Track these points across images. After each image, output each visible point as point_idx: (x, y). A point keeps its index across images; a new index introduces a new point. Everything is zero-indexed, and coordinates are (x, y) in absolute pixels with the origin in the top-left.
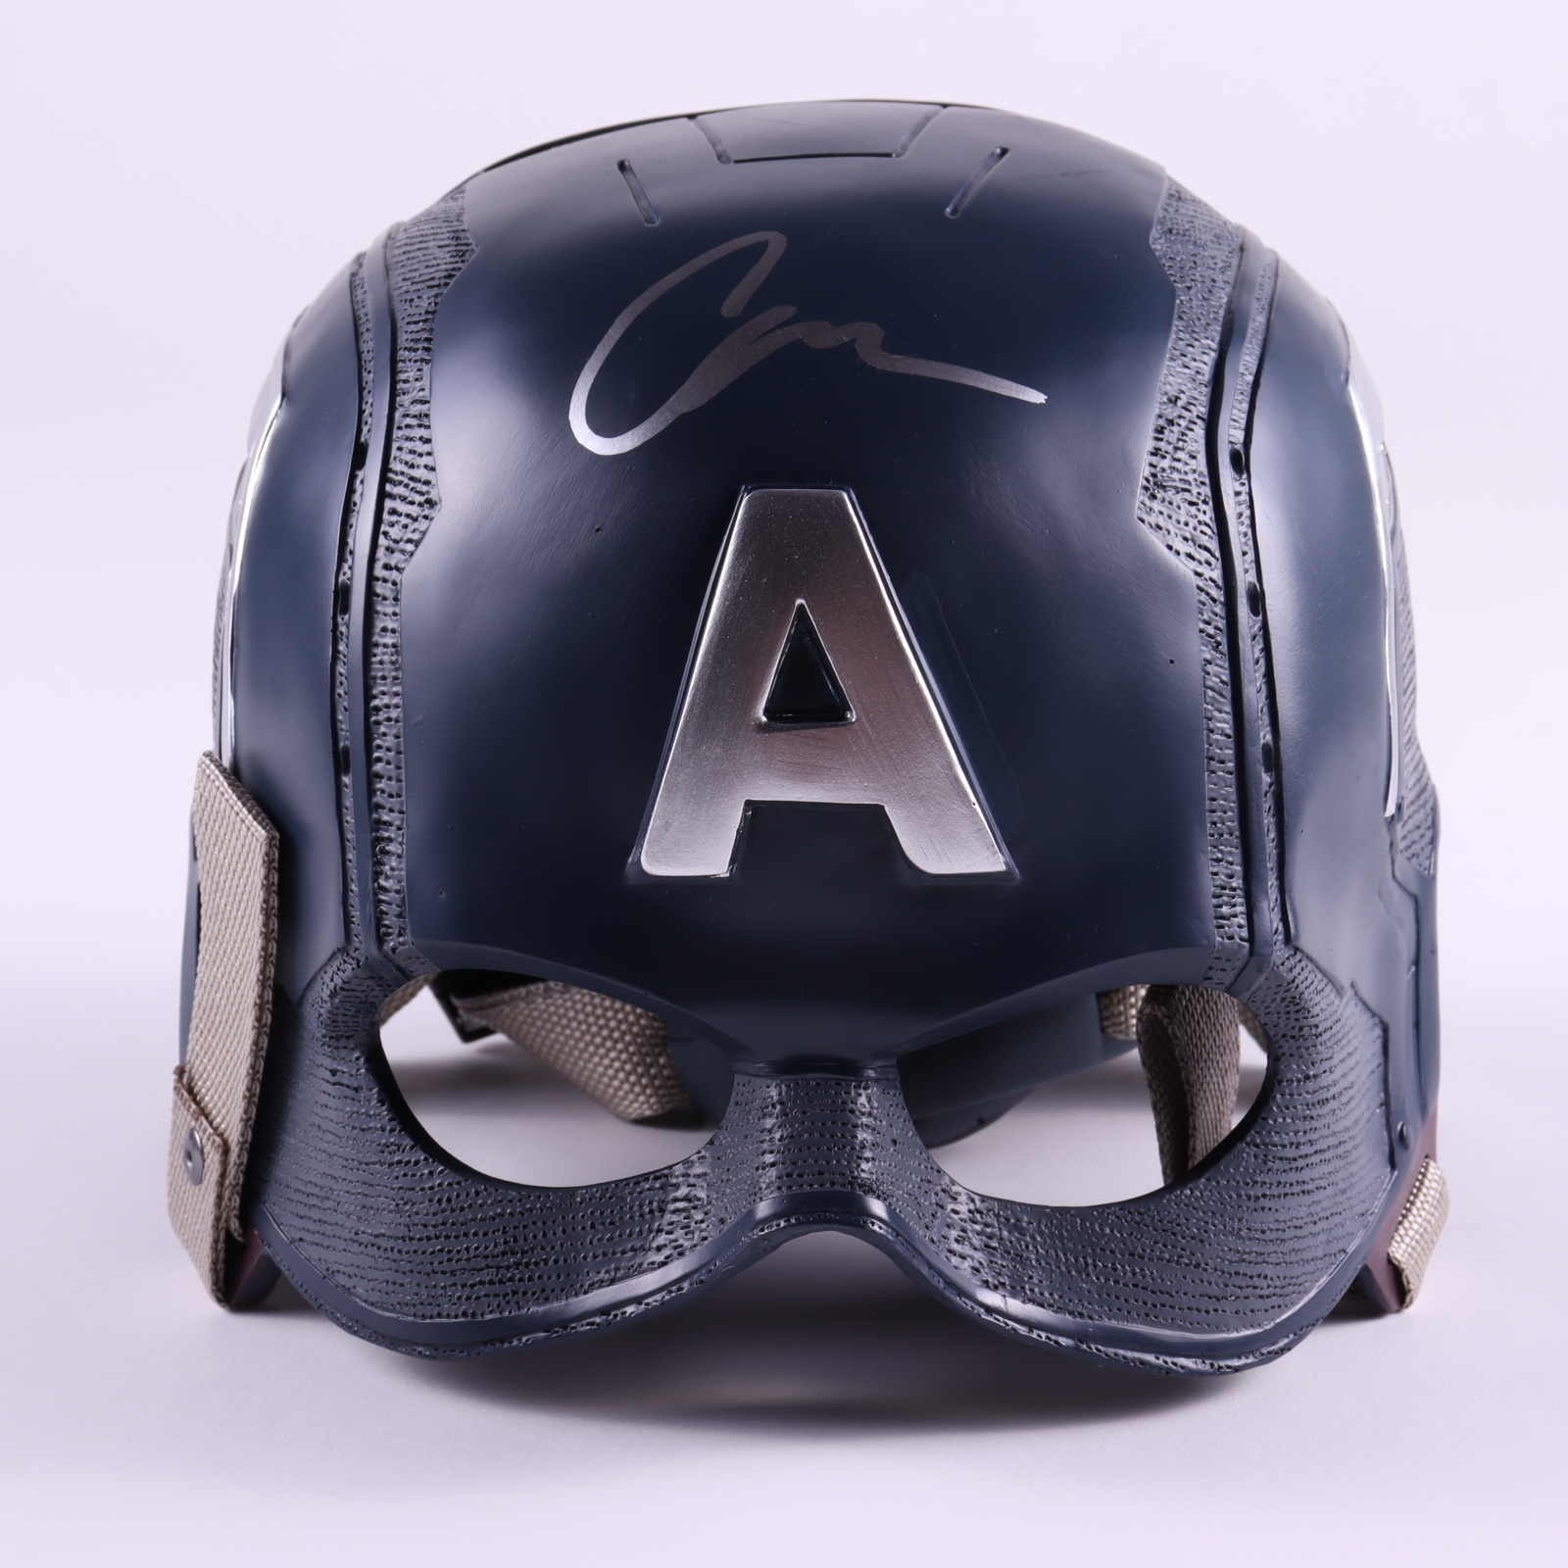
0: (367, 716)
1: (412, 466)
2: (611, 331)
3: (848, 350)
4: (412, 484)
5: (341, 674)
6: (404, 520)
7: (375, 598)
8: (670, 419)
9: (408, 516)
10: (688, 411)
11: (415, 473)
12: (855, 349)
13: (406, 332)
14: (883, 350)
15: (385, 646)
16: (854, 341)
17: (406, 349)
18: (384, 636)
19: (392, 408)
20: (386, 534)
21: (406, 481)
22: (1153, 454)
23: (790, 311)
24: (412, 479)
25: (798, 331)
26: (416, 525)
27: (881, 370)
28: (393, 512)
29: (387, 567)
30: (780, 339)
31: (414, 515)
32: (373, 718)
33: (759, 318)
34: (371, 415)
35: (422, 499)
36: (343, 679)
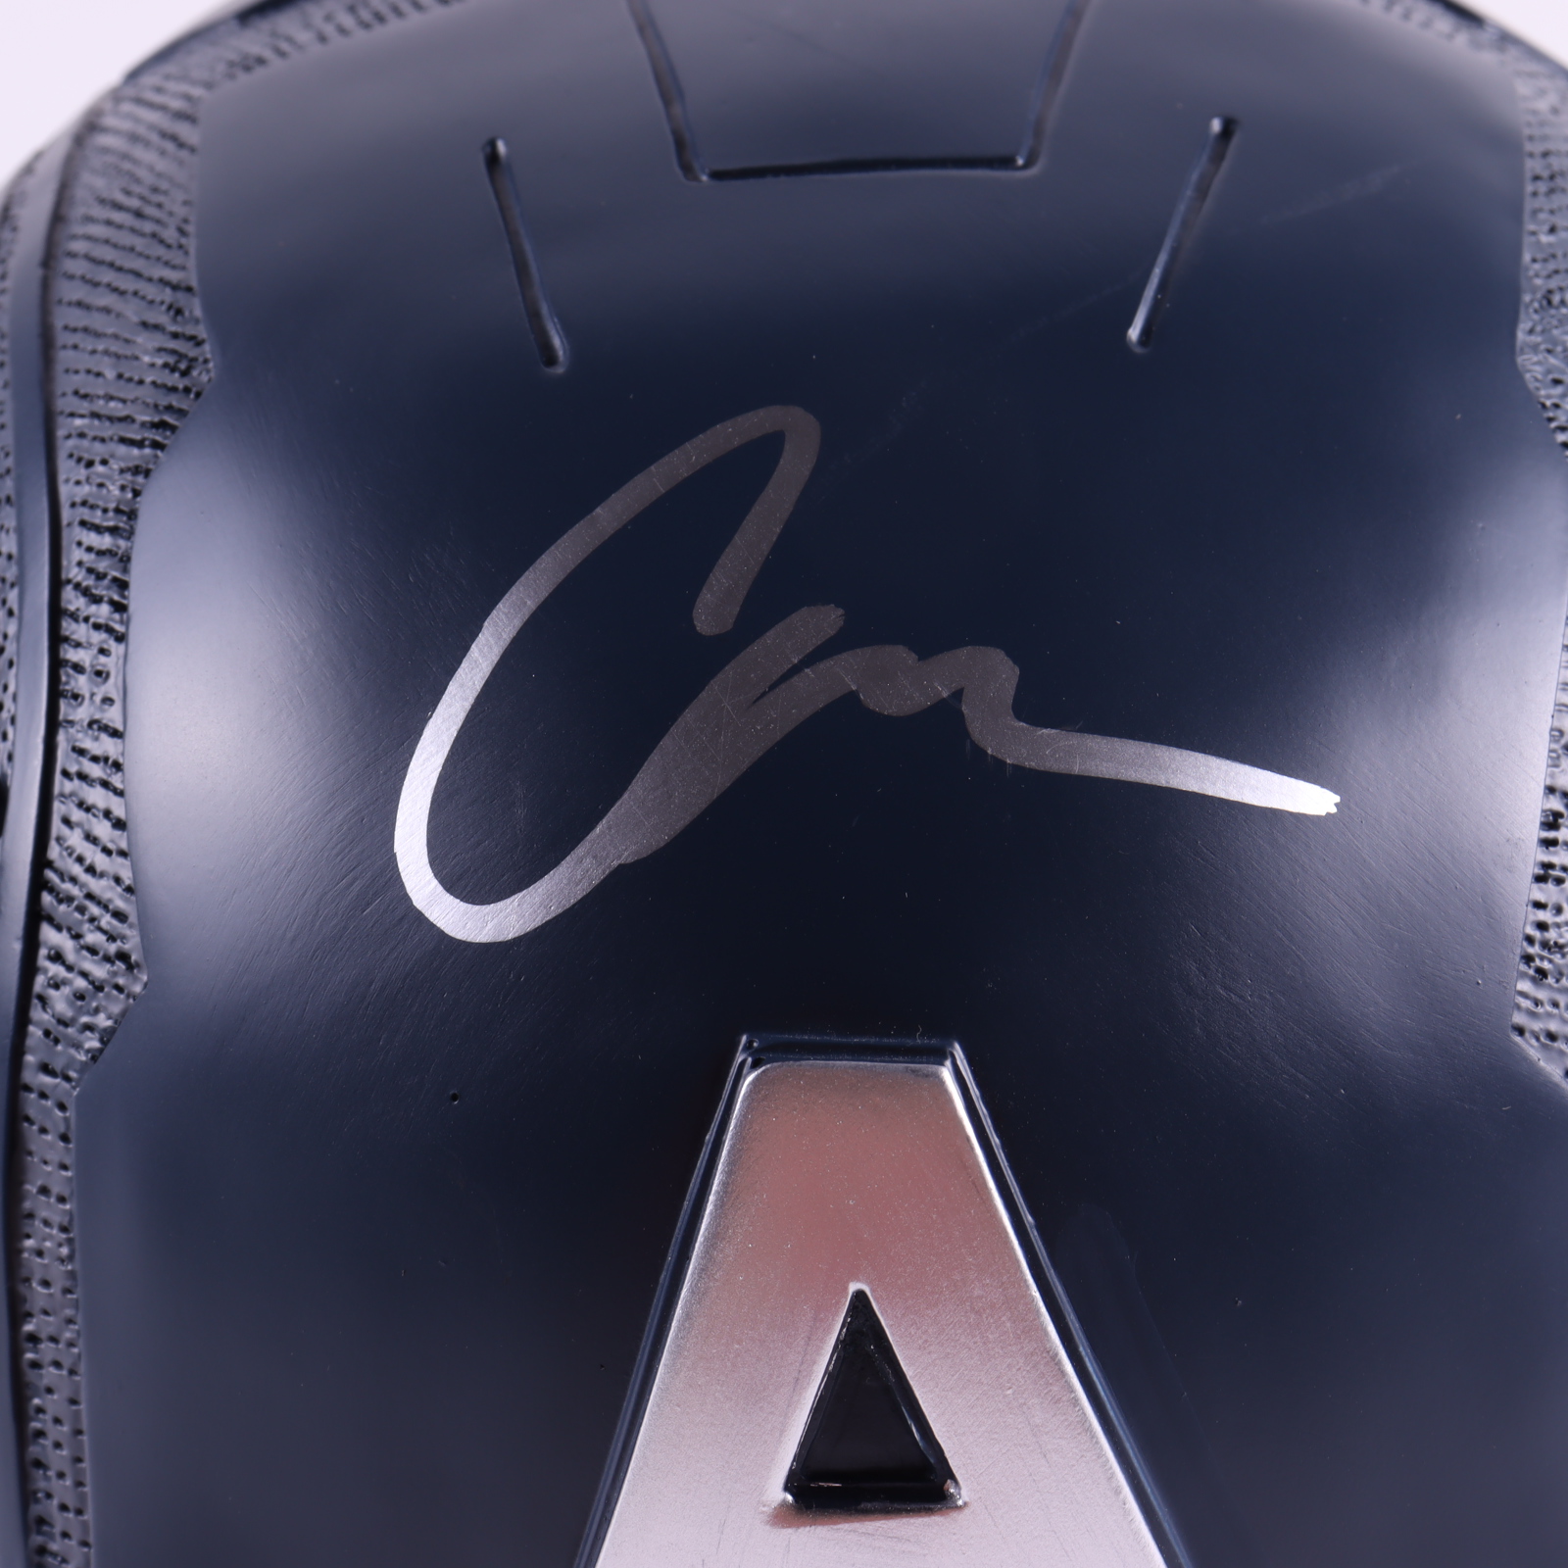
0: (15, 1354)
1: (92, 870)
2: (475, 650)
3: (947, 715)
4: (91, 909)
6: (77, 982)
7: (26, 1125)
8: (597, 876)
9: (85, 975)
10: (630, 860)
11: (98, 887)
12: (962, 715)
13: (79, 544)
14: (1019, 716)
16: (958, 695)
17: (77, 586)
19: (53, 724)
20: (42, 999)
21: (79, 897)
22: (1540, 879)
23: (826, 620)
24: (90, 897)
25: (846, 672)
27: (1016, 767)
28: (57, 957)
29: (46, 1069)
30: (814, 690)
32: (29, 1356)
33: (769, 638)
34: (13, 720)
35: (112, 948)
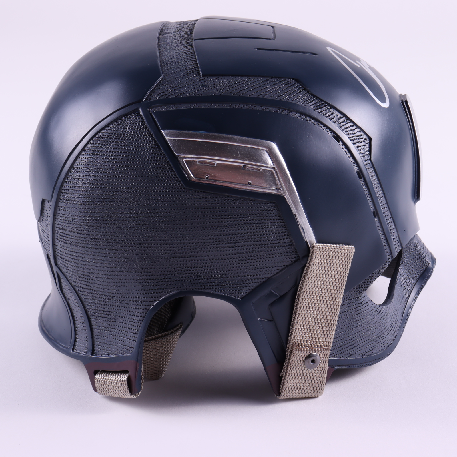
1: (355, 133)
2: (358, 80)
4: (358, 138)
5: (367, 194)
6: (363, 147)
8: (386, 93)
9: (363, 145)
11: (356, 135)
15: (374, 180)
18: (373, 178)
20: (360, 153)
21: (356, 138)
24: (356, 136)
26: (366, 146)
28: (358, 147)
29: (366, 161)
31: (364, 144)
35: (363, 140)
36: (368, 195)
